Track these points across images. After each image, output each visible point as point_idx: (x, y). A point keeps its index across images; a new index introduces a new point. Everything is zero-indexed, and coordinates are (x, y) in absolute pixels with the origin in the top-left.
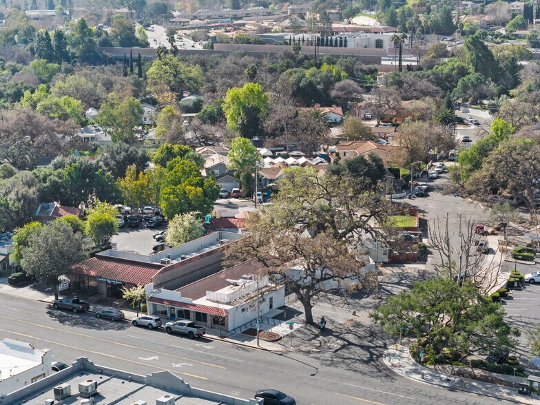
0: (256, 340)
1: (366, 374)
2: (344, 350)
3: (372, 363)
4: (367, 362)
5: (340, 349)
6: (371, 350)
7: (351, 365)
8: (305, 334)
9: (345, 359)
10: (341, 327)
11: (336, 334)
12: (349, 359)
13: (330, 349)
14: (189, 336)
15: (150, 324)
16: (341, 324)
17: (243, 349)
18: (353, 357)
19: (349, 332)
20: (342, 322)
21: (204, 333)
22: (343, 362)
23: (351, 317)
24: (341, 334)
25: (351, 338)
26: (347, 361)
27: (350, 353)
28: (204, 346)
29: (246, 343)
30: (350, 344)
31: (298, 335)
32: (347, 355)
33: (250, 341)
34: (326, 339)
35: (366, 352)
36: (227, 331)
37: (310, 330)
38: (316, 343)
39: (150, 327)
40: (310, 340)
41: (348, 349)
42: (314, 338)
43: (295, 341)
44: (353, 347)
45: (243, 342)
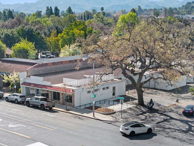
0: (92, 113)
1: (184, 141)
2: (165, 122)
3: (191, 133)
4: (186, 132)
5: (162, 121)
6: (190, 123)
7: (171, 134)
8: (135, 111)
9: (165, 128)
10: (165, 108)
11: (161, 112)
12: (169, 128)
13: (153, 121)
14: (42, 108)
15: (16, 99)
16: (165, 107)
17: (79, 118)
18: (173, 128)
19: (172, 111)
20: (167, 105)
21: (54, 106)
22: (164, 131)
23: (174, 102)
24: (165, 112)
25: (173, 115)
26: (167, 130)
27: (170, 125)
28: (49, 115)
29: (85, 115)
30: (172, 118)
31: (129, 111)
32: (168, 126)
33: (88, 113)
34: (151, 115)
35: (185, 125)
36: (73, 106)
37: (139, 109)
38: (143, 117)
39: (16, 102)
40: (138, 115)
41: (169, 122)
42: (141, 114)
43: (125, 115)
44: (174, 121)
45: (82, 114)
